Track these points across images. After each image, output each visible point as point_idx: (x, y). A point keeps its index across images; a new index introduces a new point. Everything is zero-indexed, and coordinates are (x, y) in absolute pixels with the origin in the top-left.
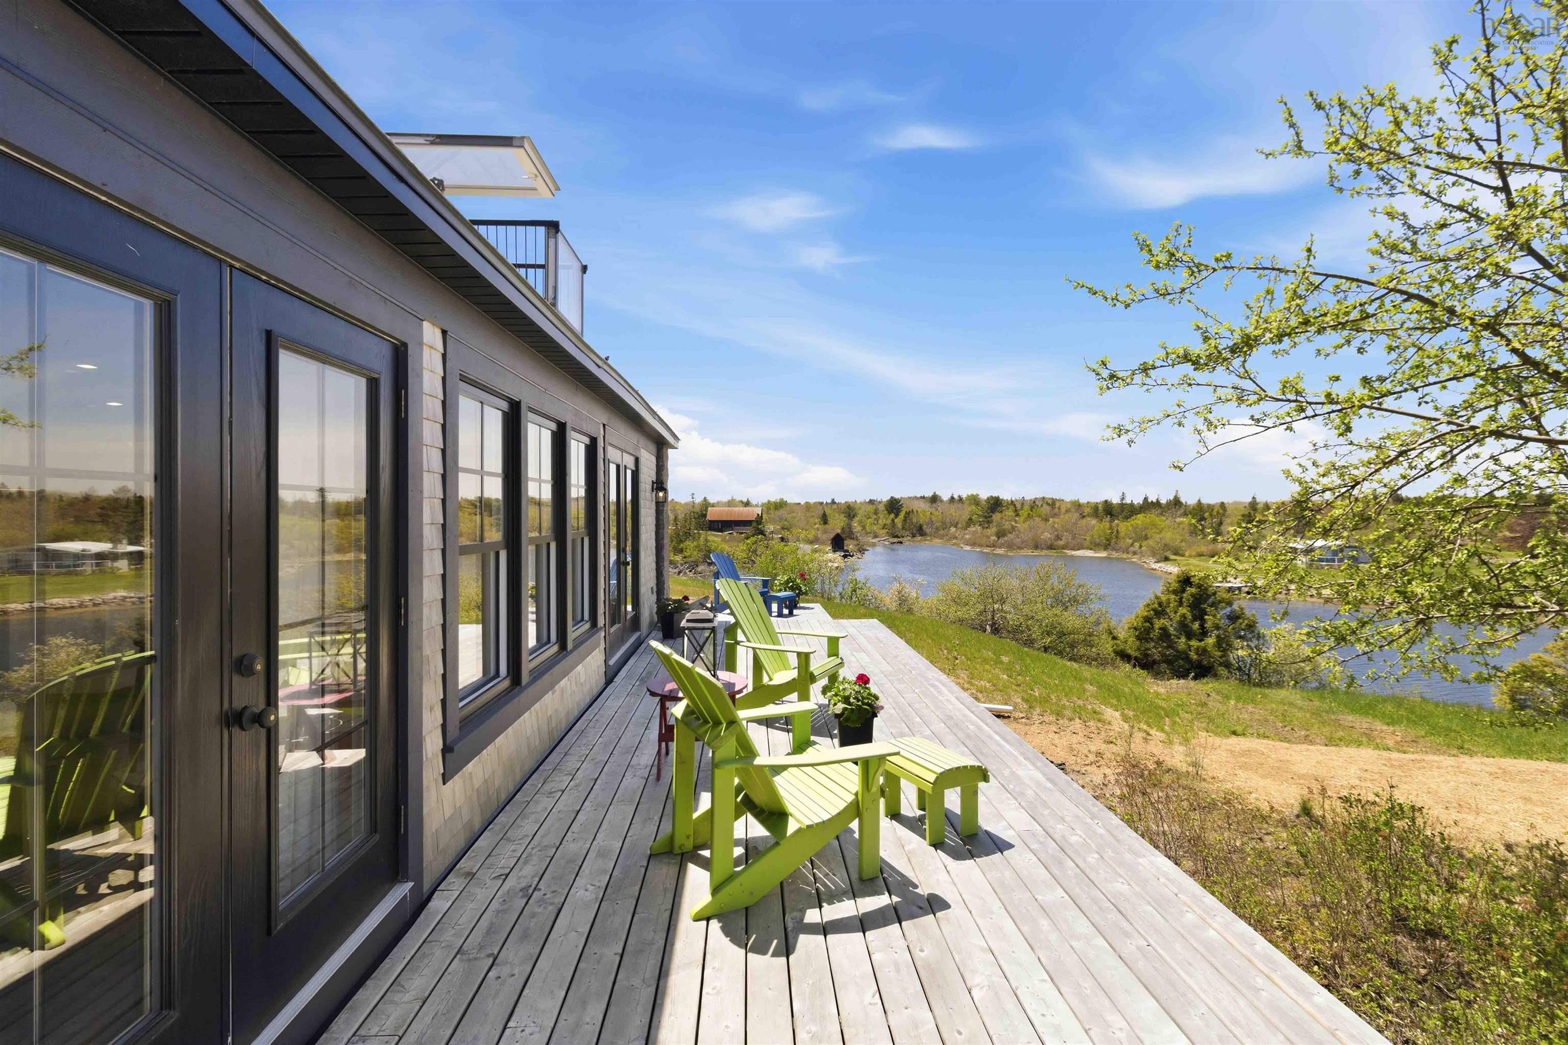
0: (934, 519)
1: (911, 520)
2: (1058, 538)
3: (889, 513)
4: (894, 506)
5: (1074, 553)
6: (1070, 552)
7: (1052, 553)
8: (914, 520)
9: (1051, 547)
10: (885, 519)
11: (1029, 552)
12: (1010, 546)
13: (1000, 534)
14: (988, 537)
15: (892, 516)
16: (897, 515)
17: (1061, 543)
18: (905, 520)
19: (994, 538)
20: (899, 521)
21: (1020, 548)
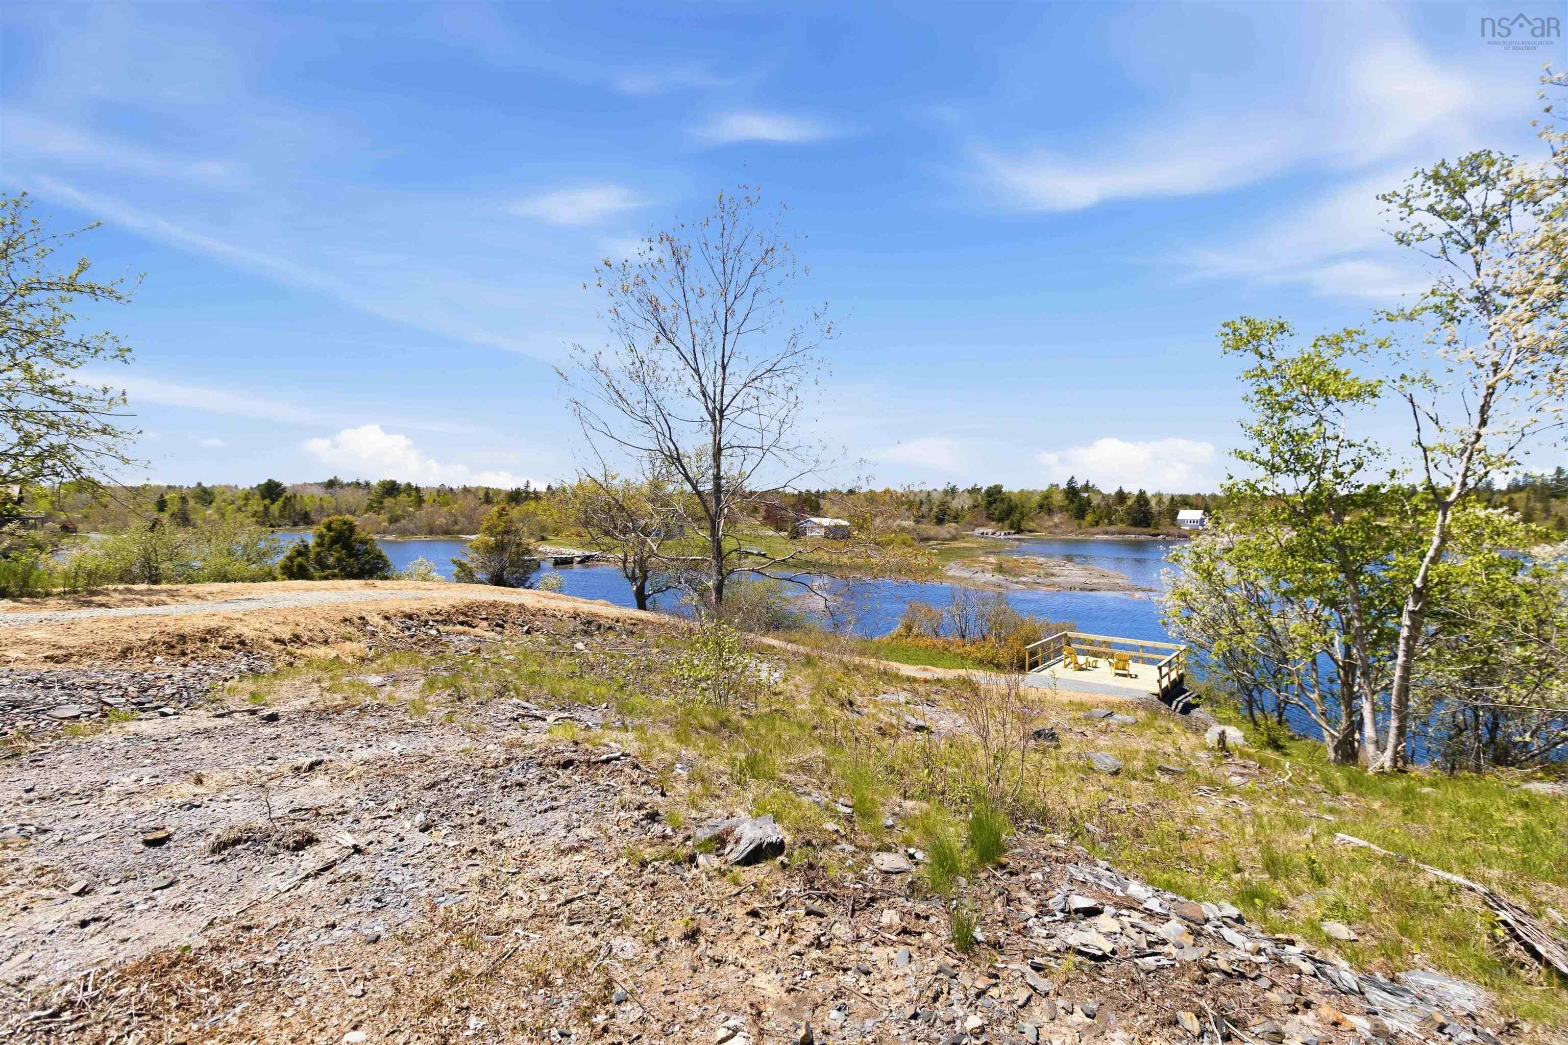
0: (325, 505)
1: (293, 506)
2: (456, 523)
3: (264, 497)
4: (271, 490)
5: (468, 537)
6: (464, 537)
7: (447, 537)
8: (298, 507)
9: (446, 532)
10: (256, 505)
11: (423, 538)
12: (403, 532)
13: (394, 520)
14: (380, 523)
15: (267, 502)
16: (273, 501)
17: (457, 528)
18: (285, 505)
19: (385, 524)
20: (275, 508)
21: (413, 534)
